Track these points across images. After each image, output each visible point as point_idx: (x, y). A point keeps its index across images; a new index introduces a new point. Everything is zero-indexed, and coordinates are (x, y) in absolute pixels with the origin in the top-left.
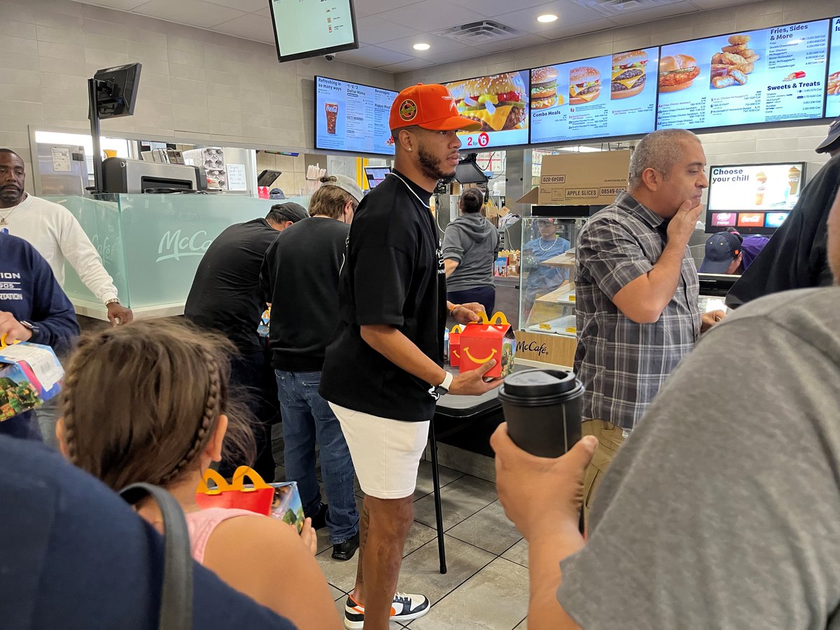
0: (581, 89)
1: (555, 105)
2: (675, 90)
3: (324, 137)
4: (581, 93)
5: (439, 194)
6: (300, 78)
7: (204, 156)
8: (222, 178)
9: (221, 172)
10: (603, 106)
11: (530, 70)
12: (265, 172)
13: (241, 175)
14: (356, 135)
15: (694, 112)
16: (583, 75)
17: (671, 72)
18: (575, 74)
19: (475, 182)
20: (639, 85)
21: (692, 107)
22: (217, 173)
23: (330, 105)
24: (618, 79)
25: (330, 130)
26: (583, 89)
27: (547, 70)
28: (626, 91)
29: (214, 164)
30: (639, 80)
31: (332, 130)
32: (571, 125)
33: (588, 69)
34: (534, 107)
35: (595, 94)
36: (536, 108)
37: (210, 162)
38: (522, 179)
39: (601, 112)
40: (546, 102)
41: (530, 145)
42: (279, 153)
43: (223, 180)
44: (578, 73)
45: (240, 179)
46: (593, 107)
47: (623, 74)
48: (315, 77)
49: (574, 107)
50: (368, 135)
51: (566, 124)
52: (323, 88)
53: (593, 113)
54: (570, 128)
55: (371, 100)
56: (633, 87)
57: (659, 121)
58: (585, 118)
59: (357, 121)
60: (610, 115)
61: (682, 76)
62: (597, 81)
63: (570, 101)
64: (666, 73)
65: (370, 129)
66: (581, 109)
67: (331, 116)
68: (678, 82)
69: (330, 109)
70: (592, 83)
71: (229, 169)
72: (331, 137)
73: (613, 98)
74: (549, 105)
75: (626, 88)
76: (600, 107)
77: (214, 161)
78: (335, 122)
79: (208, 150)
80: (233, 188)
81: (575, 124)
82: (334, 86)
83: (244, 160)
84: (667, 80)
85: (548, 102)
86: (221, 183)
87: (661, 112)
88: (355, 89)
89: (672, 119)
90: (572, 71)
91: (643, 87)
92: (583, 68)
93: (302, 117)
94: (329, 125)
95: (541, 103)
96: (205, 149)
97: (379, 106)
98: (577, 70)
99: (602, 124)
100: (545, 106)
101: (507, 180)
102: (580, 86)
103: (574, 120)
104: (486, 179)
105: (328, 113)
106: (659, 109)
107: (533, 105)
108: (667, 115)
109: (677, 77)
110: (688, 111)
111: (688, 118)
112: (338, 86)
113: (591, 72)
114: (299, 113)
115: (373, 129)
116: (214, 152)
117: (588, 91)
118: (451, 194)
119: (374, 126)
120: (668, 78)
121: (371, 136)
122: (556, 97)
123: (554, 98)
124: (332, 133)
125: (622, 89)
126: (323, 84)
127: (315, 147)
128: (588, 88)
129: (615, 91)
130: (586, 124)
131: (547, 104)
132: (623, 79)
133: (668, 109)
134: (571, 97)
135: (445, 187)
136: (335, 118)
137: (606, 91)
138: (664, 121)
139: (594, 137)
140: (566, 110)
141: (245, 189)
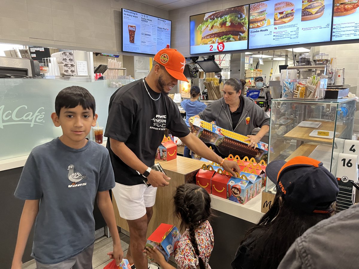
0: (282, 15)
1: (265, 26)
2: (344, 15)
3: (128, 45)
4: (281, 18)
5: (193, 78)
6: (113, 10)
7: (62, 56)
8: (73, 69)
9: (72, 65)
10: (296, 25)
11: (249, 5)
12: (101, 65)
13: (84, 67)
14: (147, 44)
15: (357, 29)
16: (283, 7)
17: (342, 4)
18: (278, 6)
19: (214, 72)
20: (320, 12)
21: (356, 25)
22: (70, 66)
23: (131, 26)
24: (306, 8)
25: (131, 41)
26: (283, 15)
27: (260, 5)
28: (311, 16)
29: (68, 61)
30: (320, 9)
31: (132, 41)
32: (275, 38)
33: (286, 3)
34: (252, 27)
35: (291, 18)
36: (253, 28)
37: (66, 59)
38: (239, 70)
39: (295, 29)
40: (259, 24)
41: (248, 50)
42: (108, 56)
43: (73, 70)
44: (280, 6)
45: (84, 69)
46: (290, 26)
47: (309, 5)
48: (122, 9)
49: (276, 26)
50: (153, 45)
51: (272, 37)
52: (126, 16)
53: (289, 30)
54: (274, 39)
55: (155, 24)
56: (316, 13)
57: (333, 34)
58: (284, 33)
59: (147, 36)
60: (300, 31)
61: (349, 6)
62: (293, 10)
63: (274, 23)
64: (338, 5)
65: (155, 41)
66: (281, 28)
67: (132, 34)
68: (346, 10)
69: (131, 29)
70: (289, 11)
71: (77, 63)
72: (131, 45)
73: (303, 20)
74: (261, 26)
75: (312, 14)
76: (294, 26)
77: (68, 59)
78: (134, 36)
79: (64, 53)
80: (80, 74)
81: (277, 37)
82: (133, 15)
83: (87, 59)
84: (339, 9)
85: (260, 24)
86: (72, 71)
87: (335, 28)
88: (146, 18)
89: (342, 33)
90: (276, 5)
91: (323, 13)
92: (283, 2)
93: (114, 32)
94: (130, 38)
95: (256, 25)
96: (62, 52)
97: (160, 28)
98: (279, 4)
99: (295, 36)
100: (258, 27)
101: (231, 71)
102: (281, 13)
103: (277, 35)
104: (220, 70)
105: (130, 31)
106: (334, 27)
107: (251, 26)
108: (338, 31)
109: (346, 7)
110: (353, 28)
111: (353, 32)
112: (136, 15)
113: (289, 5)
114: (112, 30)
115: (156, 41)
116: (68, 54)
117: (287, 16)
118: (200, 78)
119: (157, 39)
120: (340, 8)
121: (155, 45)
122: (266, 20)
123: (264, 22)
124: (132, 43)
125: (309, 15)
126: (127, 13)
127: (122, 50)
128: (287, 15)
129: (303, 16)
130: (284, 37)
131: (259, 25)
132: (310, 8)
133: (339, 27)
134: (275, 20)
135: (196, 74)
136: (134, 34)
137: (298, 16)
138: (337, 34)
139: (290, 44)
140: (272, 28)
141: (87, 75)
